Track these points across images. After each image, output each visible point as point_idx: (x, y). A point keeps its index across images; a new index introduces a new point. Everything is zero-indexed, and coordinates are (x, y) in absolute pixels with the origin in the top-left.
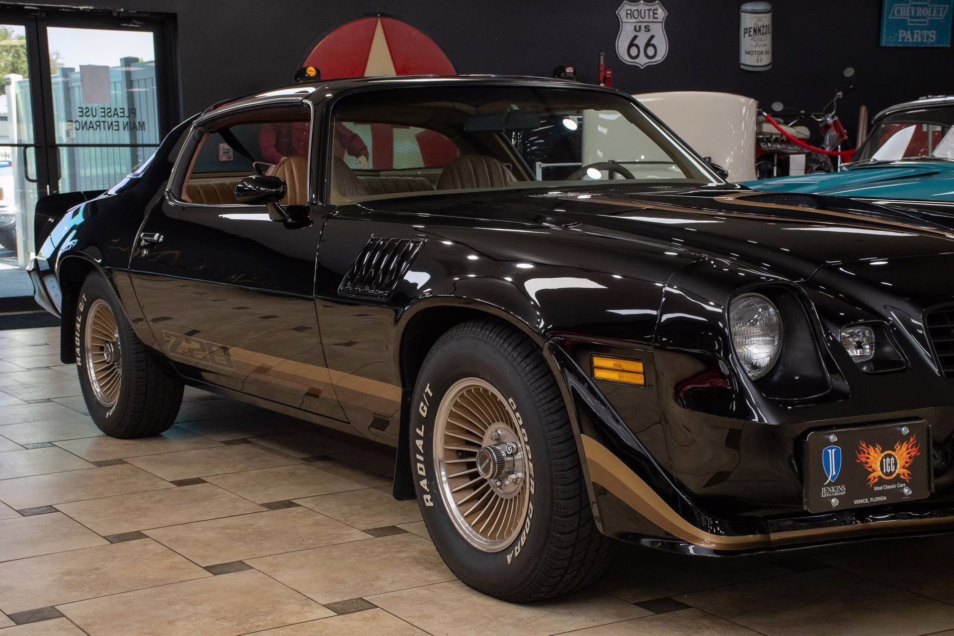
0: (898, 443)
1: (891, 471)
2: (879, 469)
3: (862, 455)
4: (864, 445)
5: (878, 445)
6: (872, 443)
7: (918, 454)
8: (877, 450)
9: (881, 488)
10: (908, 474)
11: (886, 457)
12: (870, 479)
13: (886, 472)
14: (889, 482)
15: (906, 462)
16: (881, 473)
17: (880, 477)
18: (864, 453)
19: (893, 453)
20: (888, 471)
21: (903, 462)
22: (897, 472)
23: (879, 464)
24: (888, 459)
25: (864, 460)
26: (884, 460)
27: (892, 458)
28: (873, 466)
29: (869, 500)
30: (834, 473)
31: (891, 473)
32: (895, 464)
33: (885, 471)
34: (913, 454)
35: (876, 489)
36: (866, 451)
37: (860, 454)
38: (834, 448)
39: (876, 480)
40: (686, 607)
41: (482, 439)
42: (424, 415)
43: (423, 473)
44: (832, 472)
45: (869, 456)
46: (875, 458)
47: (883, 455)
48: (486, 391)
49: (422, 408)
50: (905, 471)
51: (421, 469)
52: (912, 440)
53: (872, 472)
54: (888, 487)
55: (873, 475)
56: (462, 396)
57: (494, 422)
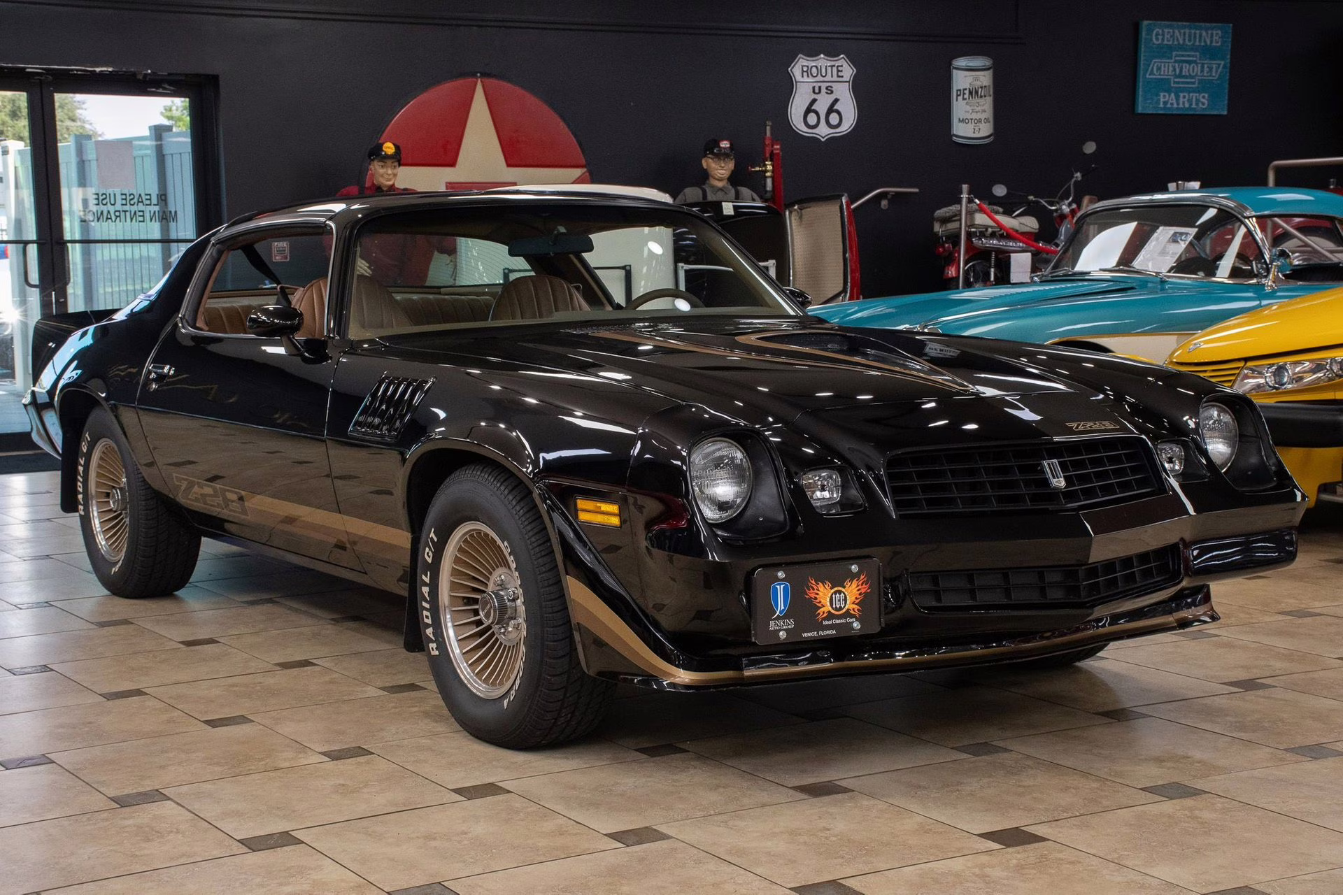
0: (848, 580)
1: (840, 607)
2: (828, 604)
3: (812, 591)
4: (813, 582)
5: (827, 582)
6: (821, 579)
7: (869, 591)
8: (826, 586)
9: (830, 622)
10: (858, 610)
11: (835, 593)
12: (819, 614)
13: (836, 607)
14: (839, 617)
15: (856, 599)
16: (830, 609)
17: (829, 612)
18: (813, 589)
19: (843, 590)
20: (838, 606)
21: (853, 599)
22: (847, 607)
23: (828, 599)
24: (838, 595)
25: (813, 596)
26: (834, 596)
27: (842, 595)
28: (822, 601)
29: (818, 633)
30: (783, 608)
31: (841, 608)
32: (845, 600)
33: (834, 606)
34: (863, 591)
35: (825, 623)
36: (815, 587)
37: (810, 590)
38: (783, 584)
39: (825, 615)
40: (685, 751)
41: (487, 585)
42: (430, 560)
43: (429, 621)
44: (781, 607)
45: (818, 592)
46: (824, 594)
47: (833, 591)
48: (487, 535)
49: (428, 553)
50: (856, 607)
51: (427, 617)
52: (862, 577)
53: (821, 607)
54: (838, 622)
55: (822, 610)
56: (466, 541)
57: (497, 567)
